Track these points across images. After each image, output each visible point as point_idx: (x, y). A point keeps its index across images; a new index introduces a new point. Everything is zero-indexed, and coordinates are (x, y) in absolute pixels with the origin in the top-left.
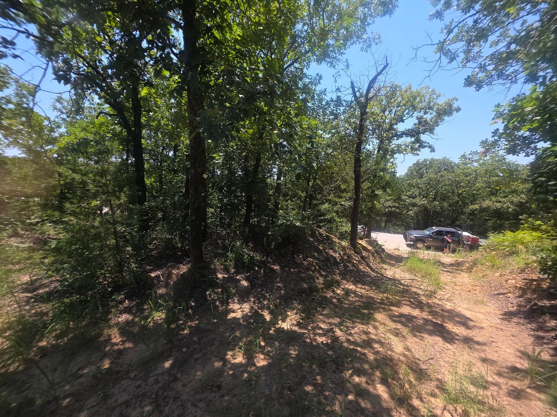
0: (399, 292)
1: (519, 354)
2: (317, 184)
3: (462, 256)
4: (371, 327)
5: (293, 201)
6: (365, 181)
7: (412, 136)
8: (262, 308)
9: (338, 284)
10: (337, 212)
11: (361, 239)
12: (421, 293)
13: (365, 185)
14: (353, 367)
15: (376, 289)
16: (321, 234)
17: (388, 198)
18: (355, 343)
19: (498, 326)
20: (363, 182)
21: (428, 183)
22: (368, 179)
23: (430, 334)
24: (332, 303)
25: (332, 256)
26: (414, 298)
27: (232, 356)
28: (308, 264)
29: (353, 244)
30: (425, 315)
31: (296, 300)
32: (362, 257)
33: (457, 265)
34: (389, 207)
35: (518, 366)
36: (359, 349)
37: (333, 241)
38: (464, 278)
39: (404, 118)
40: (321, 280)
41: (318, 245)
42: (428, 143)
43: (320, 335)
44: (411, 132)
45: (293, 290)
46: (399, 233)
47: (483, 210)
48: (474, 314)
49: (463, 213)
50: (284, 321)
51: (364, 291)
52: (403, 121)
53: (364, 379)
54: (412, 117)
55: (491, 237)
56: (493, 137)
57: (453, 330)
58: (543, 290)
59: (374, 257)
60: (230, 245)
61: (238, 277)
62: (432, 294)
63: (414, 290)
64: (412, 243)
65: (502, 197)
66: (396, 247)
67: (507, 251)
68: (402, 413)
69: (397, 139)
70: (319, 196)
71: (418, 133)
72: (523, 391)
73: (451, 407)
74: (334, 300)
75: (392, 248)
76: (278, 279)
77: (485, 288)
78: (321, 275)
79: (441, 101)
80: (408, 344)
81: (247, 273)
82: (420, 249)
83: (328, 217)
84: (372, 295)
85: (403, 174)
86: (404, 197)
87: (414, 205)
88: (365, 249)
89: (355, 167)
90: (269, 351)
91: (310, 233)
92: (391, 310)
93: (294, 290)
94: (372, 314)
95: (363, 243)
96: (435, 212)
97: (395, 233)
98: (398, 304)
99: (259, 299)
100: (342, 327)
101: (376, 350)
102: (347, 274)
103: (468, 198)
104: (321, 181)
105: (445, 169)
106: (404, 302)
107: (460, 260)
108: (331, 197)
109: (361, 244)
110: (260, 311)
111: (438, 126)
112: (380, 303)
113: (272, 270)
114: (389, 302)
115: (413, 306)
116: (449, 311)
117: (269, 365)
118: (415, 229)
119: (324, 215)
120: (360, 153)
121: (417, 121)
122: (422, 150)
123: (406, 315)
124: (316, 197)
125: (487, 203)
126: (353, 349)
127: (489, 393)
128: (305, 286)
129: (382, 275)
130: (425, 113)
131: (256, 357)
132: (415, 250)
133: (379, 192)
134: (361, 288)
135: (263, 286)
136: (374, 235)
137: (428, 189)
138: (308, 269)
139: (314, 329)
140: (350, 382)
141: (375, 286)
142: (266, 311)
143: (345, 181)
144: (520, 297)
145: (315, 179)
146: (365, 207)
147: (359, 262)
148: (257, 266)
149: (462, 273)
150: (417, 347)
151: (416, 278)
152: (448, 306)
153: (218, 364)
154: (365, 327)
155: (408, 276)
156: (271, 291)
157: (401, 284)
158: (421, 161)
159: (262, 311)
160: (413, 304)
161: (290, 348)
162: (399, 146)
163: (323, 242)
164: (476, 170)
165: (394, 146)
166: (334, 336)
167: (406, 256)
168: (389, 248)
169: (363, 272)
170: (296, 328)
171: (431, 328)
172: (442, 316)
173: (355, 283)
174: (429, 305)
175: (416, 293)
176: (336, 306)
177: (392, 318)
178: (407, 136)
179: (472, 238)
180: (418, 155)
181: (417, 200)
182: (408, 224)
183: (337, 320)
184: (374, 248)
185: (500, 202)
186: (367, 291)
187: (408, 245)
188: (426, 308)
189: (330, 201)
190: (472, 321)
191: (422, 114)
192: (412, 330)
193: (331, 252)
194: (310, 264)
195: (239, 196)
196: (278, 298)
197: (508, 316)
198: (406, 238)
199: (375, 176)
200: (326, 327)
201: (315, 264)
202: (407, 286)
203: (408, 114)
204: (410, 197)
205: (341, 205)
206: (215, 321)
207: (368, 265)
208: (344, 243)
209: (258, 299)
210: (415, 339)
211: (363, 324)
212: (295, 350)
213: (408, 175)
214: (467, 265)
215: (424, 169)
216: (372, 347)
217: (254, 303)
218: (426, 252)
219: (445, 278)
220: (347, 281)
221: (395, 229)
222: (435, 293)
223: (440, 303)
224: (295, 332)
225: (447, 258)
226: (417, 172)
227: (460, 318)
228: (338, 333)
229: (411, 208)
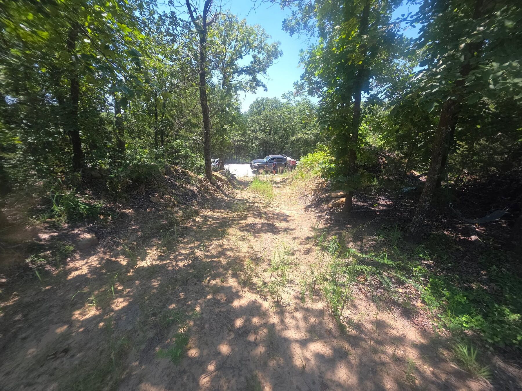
0: (246, 208)
1: (310, 229)
2: (167, 119)
3: (287, 175)
4: (225, 241)
5: (143, 139)
6: (213, 115)
7: (250, 74)
8: (116, 256)
9: (197, 213)
10: (191, 148)
11: (216, 171)
12: (261, 206)
13: (214, 120)
14: (211, 275)
15: (229, 210)
16: (176, 171)
17: (237, 133)
18: (213, 256)
19: (303, 216)
20: (212, 117)
21: (265, 119)
22: (216, 113)
23: (265, 233)
24: (193, 230)
25: (189, 190)
26: (256, 211)
27: (80, 314)
28: (165, 201)
29: (209, 176)
30: (263, 221)
31: (154, 237)
32: (218, 187)
33: (284, 181)
34: (238, 141)
35: (310, 236)
36: (215, 259)
37: (189, 176)
38: (287, 190)
39: (243, 54)
40: (181, 213)
41: (175, 181)
42: (262, 83)
43: (182, 260)
44: (249, 70)
45: (151, 229)
46: (247, 163)
47: (298, 140)
48: (290, 212)
49: (287, 143)
50: (143, 259)
51: (220, 214)
52: (241, 58)
53: (219, 280)
54: (249, 54)
55: (301, 159)
56: (301, 80)
57: (279, 226)
58: (324, 189)
59: (227, 185)
60: (53, 197)
61: (76, 232)
62: (267, 205)
63: (256, 204)
64: (256, 170)
65: (308, 130)
66: (245, 175)
67: (309, 167)
68: (246, 290)
69: (238, 76)
70: (171, 133)
71: (254, 72)
72: (310, 248)
73: (275, 274)
74: (194, 228)
75: (242, 176)
76: (133, 222)
77: (298, 194)
78: (180, 209)
79: (270, 42)
80: (251, 244)
81: (88, 224)
82: (261, 174)
83: (182, 153)
84: (226, 216)
85: (247, 110)
86: (249, 132)
87: (256, 138)
88: (219, 179)
89: (201, 100)
90: (129, 292)
91: (164, 170)
92: (240, 224)
93: (153, 229)
94: (225, 230)
95: (217, 174)
96: (270, 143)
97: (244, 163)
98: (245, 218)
99: (111, 248)
100: (201, 248)
101: (229, 255)
102: (205, 203)
103: (290, 132)
104: (170, 115)
105: (276, 108)
106: (250, 215)
107: (285, 178)
108: (182, 132)
109: (216, 176)
110: (113, 259)
111: (268, 66)
112: (232, 220)
113: (124, 215)
114: (239, 218)
115: (255, 216)
116: (277, 214)
117: (130, 304)
118: (258, 158)
119: (178, 151)
120: (205, 85)
121: (252, 60)
122: (259, 88)
123: (250, 224)
124: (168, 133)
125: (300, 135)
126: (211, 261)
127: (294, 257)
128: (165, 222)
129: (234, 198)
130: (259, 52)
131: (114, 303)
132: (258, 176)
133: (227, 127)
134: (218, 212)
135: (115, 233)
136: (226, 167)
137: (265, 125)
138: (166, 206)
139: (175, 257)
140: (209, 287)
141: (229, 208)
142: (121, 257)
143: (195, 116)
144: (313, 195)
145: (163, 114)
146: (216, 141)
147: (215, 191)
148: (102, 214)
149: (286, 186)
150: (257, 244)
151: (258, 196)
152: (277, 211)
153: (62, 329)
154: (220, 242)
155: (252, 195)
156: (126, 236)
157: (248, 202)
158: (259, 99)
159: (116, 258)
160: (255, 215)
161: (153, 281)
162: (240, 82)
163: (180, 178)
164: (294, 109)
165: (236, 82)
166: (195, 257)
167: (252, 180)
168: (240, 176)
169: (219, 199)
170: (158, 262)
171: (266, 228)
172: (273, 218)
173: (212, 209)
174: (265, 213)
175: (257, 207)
176: (196, 232)
177: (241, 229)
178: (246, 74)
179: (292, 161)
180: (256, 93)
181: (258, 134)
182: (253, 155)
183: (196, 244)
184: (227, 177)
185: (307, 134)
186: (223, 213)
187: (254, 172)
188: (264, 216)
189: (182, 137)
190: (290, 217)
191: (256, 53)
192: (254, 233)
193: (189, 186)
194: (168, 201)
195: (54, 133)
196: (134, 241)
197: (308, 208)
198: (251, 166)
199: (222, 111)
200: (188, 252)
201: (173, 200)
202: (252, 203)
203: (245, 50)
204: (252, 132)
205: (193, 140)
206: (48, 287)
207: (223, 192)
208: (201, 177)
209: (109, 248)
210: (256, 239)
211: (219, 240)
212: (158, 280)
213: (250, 112)
214: (289, 180)
215: (262, 107)
216: (225, 255)
217: (105, 253)
218: (266, 175)
219: (276, 192)
220: (206, 209)
221: (244, 160)
222: (269, 204)
223: (272, 210)
224: (157, 265)
225: (278, 178)
226: (257, 109)
227: (283, 217)
228: (198, 253)
229: (254, 141)
